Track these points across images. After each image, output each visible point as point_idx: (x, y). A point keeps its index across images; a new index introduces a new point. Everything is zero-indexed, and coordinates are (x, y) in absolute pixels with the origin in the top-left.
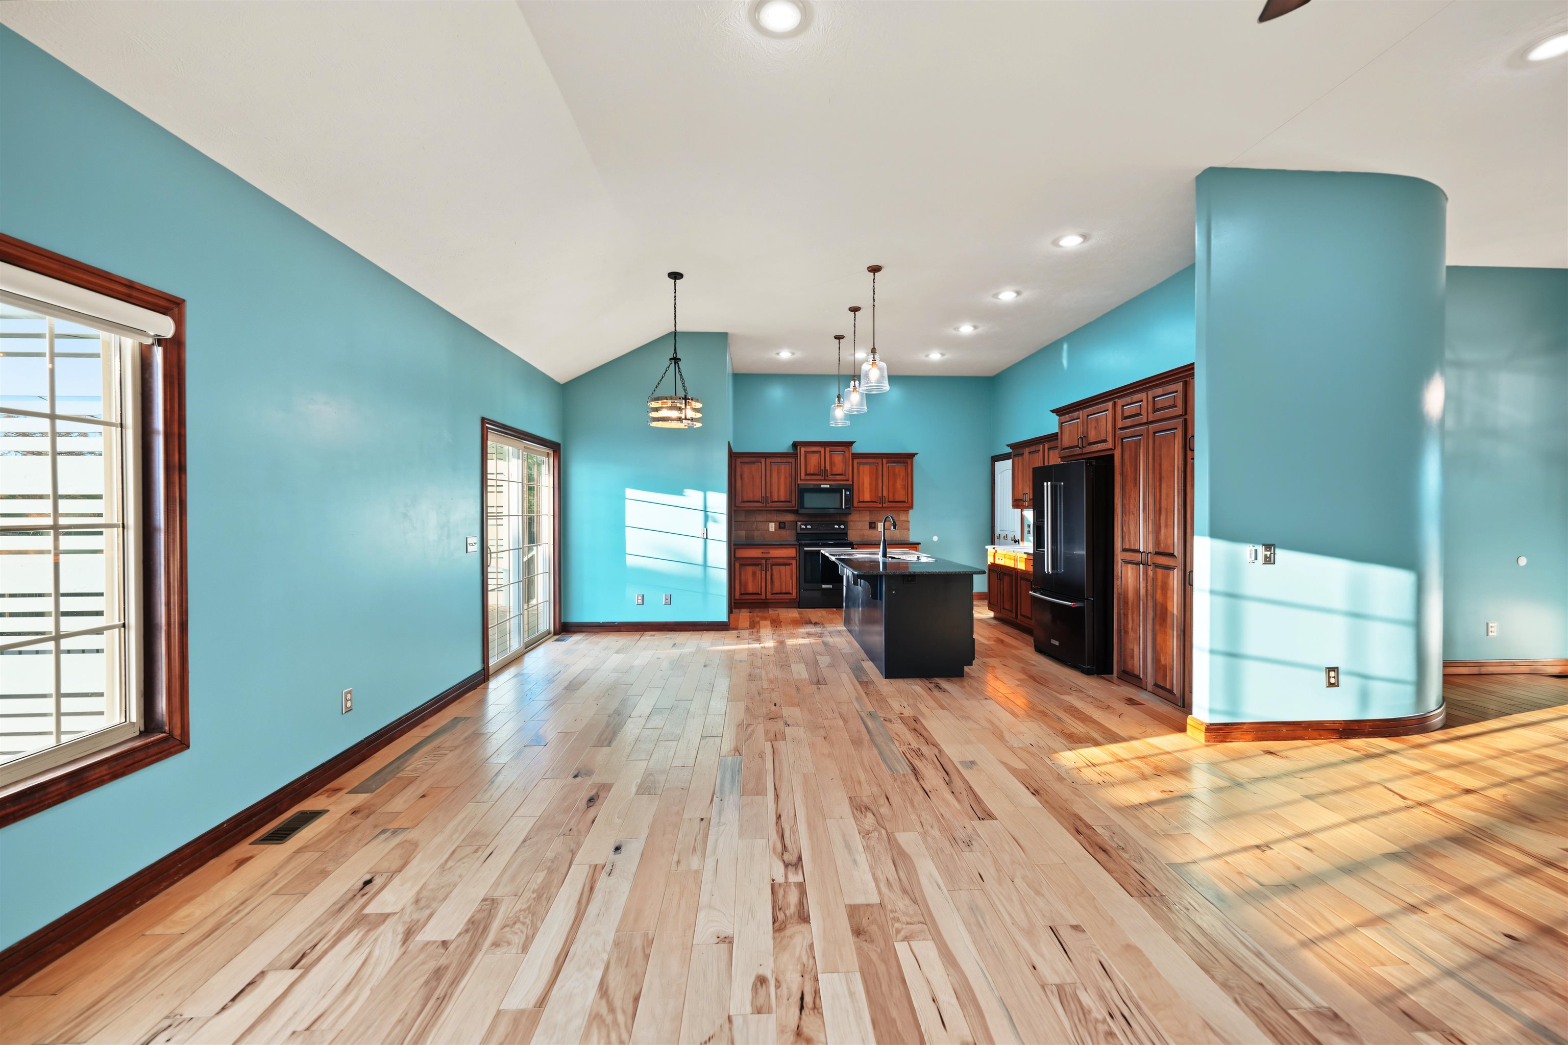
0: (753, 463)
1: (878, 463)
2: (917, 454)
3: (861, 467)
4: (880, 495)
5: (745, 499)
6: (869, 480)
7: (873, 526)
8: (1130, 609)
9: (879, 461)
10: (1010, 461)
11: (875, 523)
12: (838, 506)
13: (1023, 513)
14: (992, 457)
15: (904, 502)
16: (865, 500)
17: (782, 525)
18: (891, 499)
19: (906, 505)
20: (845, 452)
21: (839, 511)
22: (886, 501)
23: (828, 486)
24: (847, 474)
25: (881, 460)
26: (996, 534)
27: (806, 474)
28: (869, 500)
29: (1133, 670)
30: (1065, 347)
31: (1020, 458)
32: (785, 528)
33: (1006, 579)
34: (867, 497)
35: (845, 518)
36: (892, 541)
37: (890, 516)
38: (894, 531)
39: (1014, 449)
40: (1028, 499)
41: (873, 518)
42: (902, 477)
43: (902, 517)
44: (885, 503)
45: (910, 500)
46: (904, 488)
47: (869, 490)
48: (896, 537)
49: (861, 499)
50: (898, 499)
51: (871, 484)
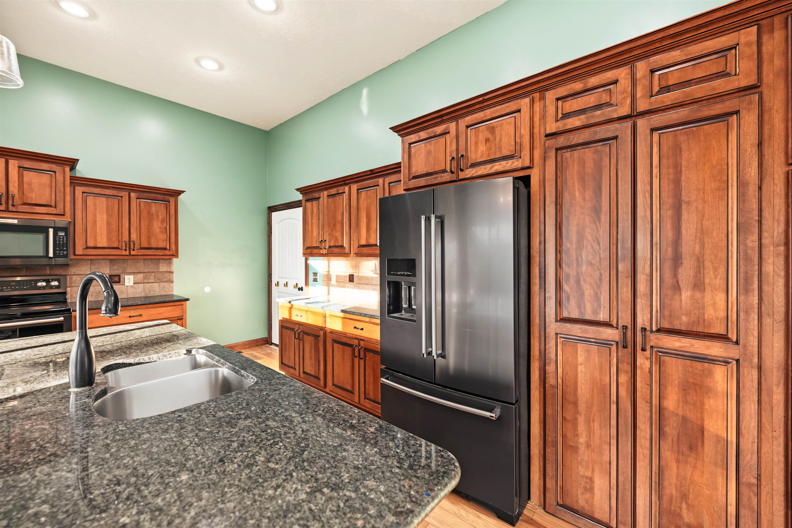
1: (122, 197)
2: (183, 192)
3: (90, 200)
4: (126, 238)
6: (105, 216)
7: (116, 280)
8: (583, 413)
9: (125, 194)
10: (300, 209)
11: (119, 276)
12: (41, 253)
13: (308, 262)
14: (269, 208)
15: (165, 249)
16: (99, 245)
18: (145, 245)
19: (167, 252)
20: (55, 172)
21: (44, 261)
22: (137, 246)
23: (15, 222)
24: (60, 205)
25: (127, 193)
26: (274, 282)
28: (105, 245)
29: (593, 512)
30: (365, 92)
31: (315, 203)
33: (308, 340)
34: (102, 241)
35: (61, 271)
36: (147, 297)
37: (144, 266)
38: (151, 284)
39: (306, 193)
40: (327, 247)
41: (116, 269)
42: (161, 217)
43: (163, 268)
44: (134, 250)
45: (173, 247)
46: (164, 232)
47: (105, 232)
48: (155, 292)
49: (91, 244)
50: (154, 245)
51: (108, 224)
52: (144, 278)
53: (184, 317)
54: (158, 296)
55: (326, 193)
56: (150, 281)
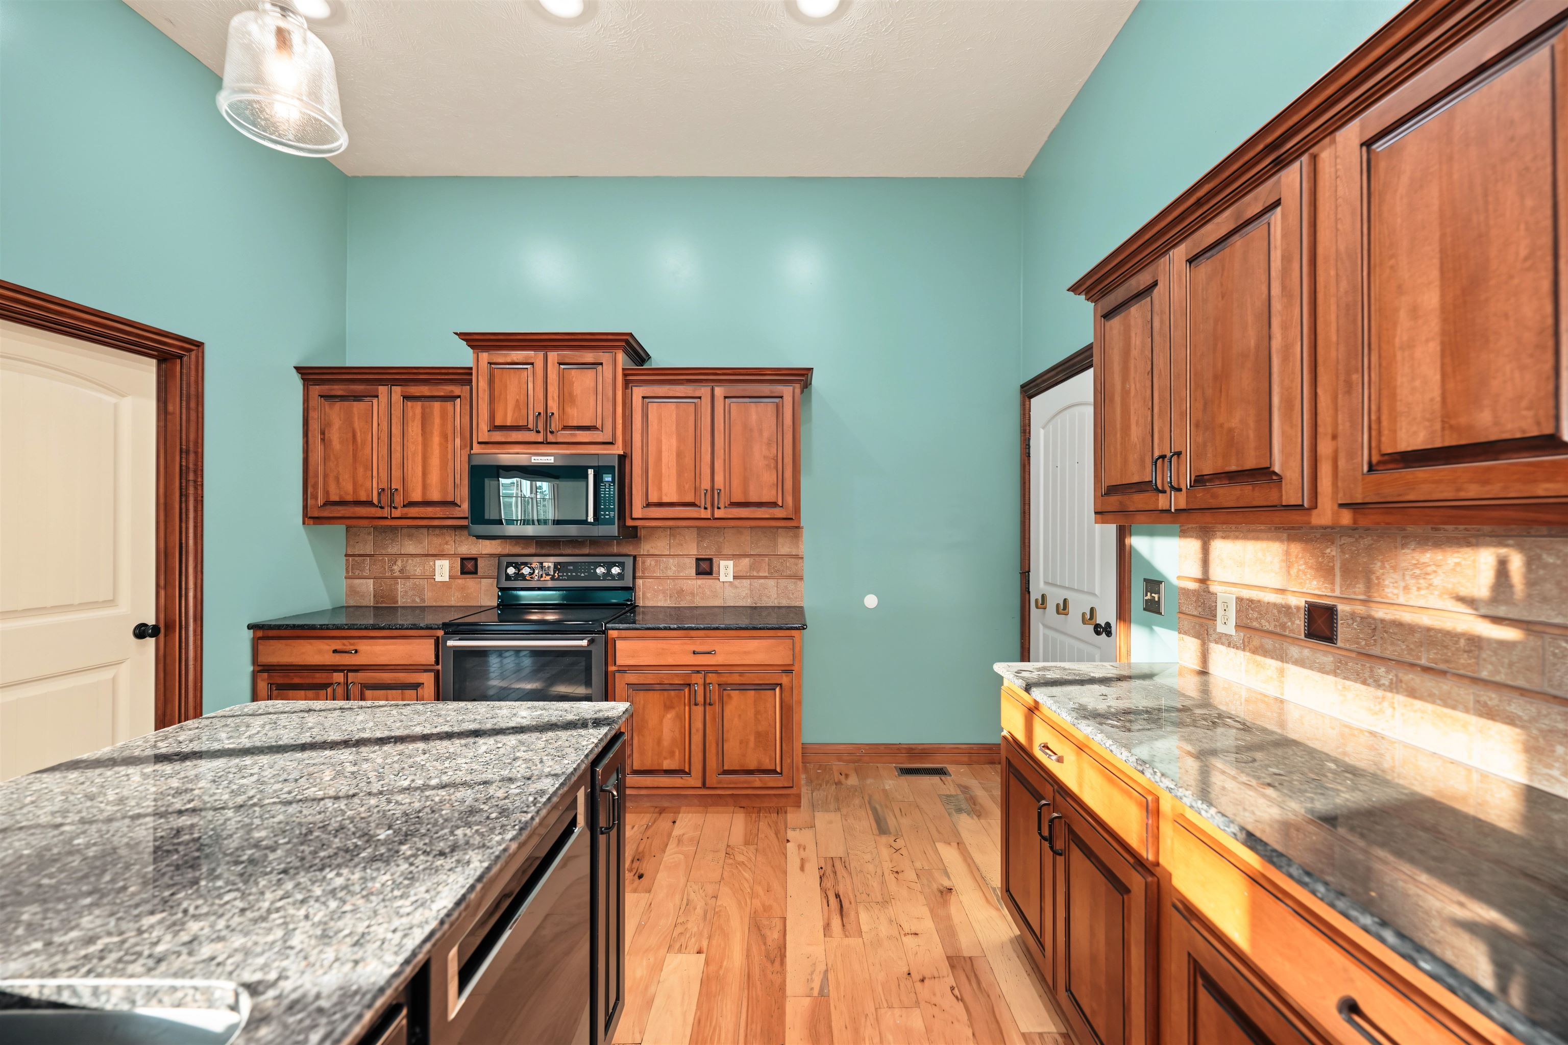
0: (358, 398)
1: (700, 398)
3: (653, 408)
4: (706, 484)
5: (334, 498)
6: (674, 442)
7: (705, 568)
9: (705, 391)
10: (1090, 376)
11: (711, 560)
13: (1127, 541)
14: (1022, 387)
15: (774, 504)
16: (666, 499)
17: (470, 565)
19: (781, 513)
20: (603, 364)
21: (583, 530)
22: (725, 500)
23: (550, 460)
24: (610, 428)
25: (709, 389)
26: (1035, 595)
27: (495, 428)
28: (674, 499)
31: (1136, 311)
32: (476, 572)
34: (671, 491)
35: (631, 548)
36: (756, 608)
37: (752, 543)
38: (762, 581)
39: (1104, 293)
40: (1186, 481)
41: (706, 548)
42: (766, 434)
43: (784, 547)
44: (719, 508)
45: (789, 500)
46: (772, 465)
47: (674, 472)
48: (769, 597)
49: (653, 498)
50: (754, 498)
51: (680, 455)
52: (752, 568)
53: (796, 668)
54: (774, 607)
55: (1180, 253)
56: (761, 574)
